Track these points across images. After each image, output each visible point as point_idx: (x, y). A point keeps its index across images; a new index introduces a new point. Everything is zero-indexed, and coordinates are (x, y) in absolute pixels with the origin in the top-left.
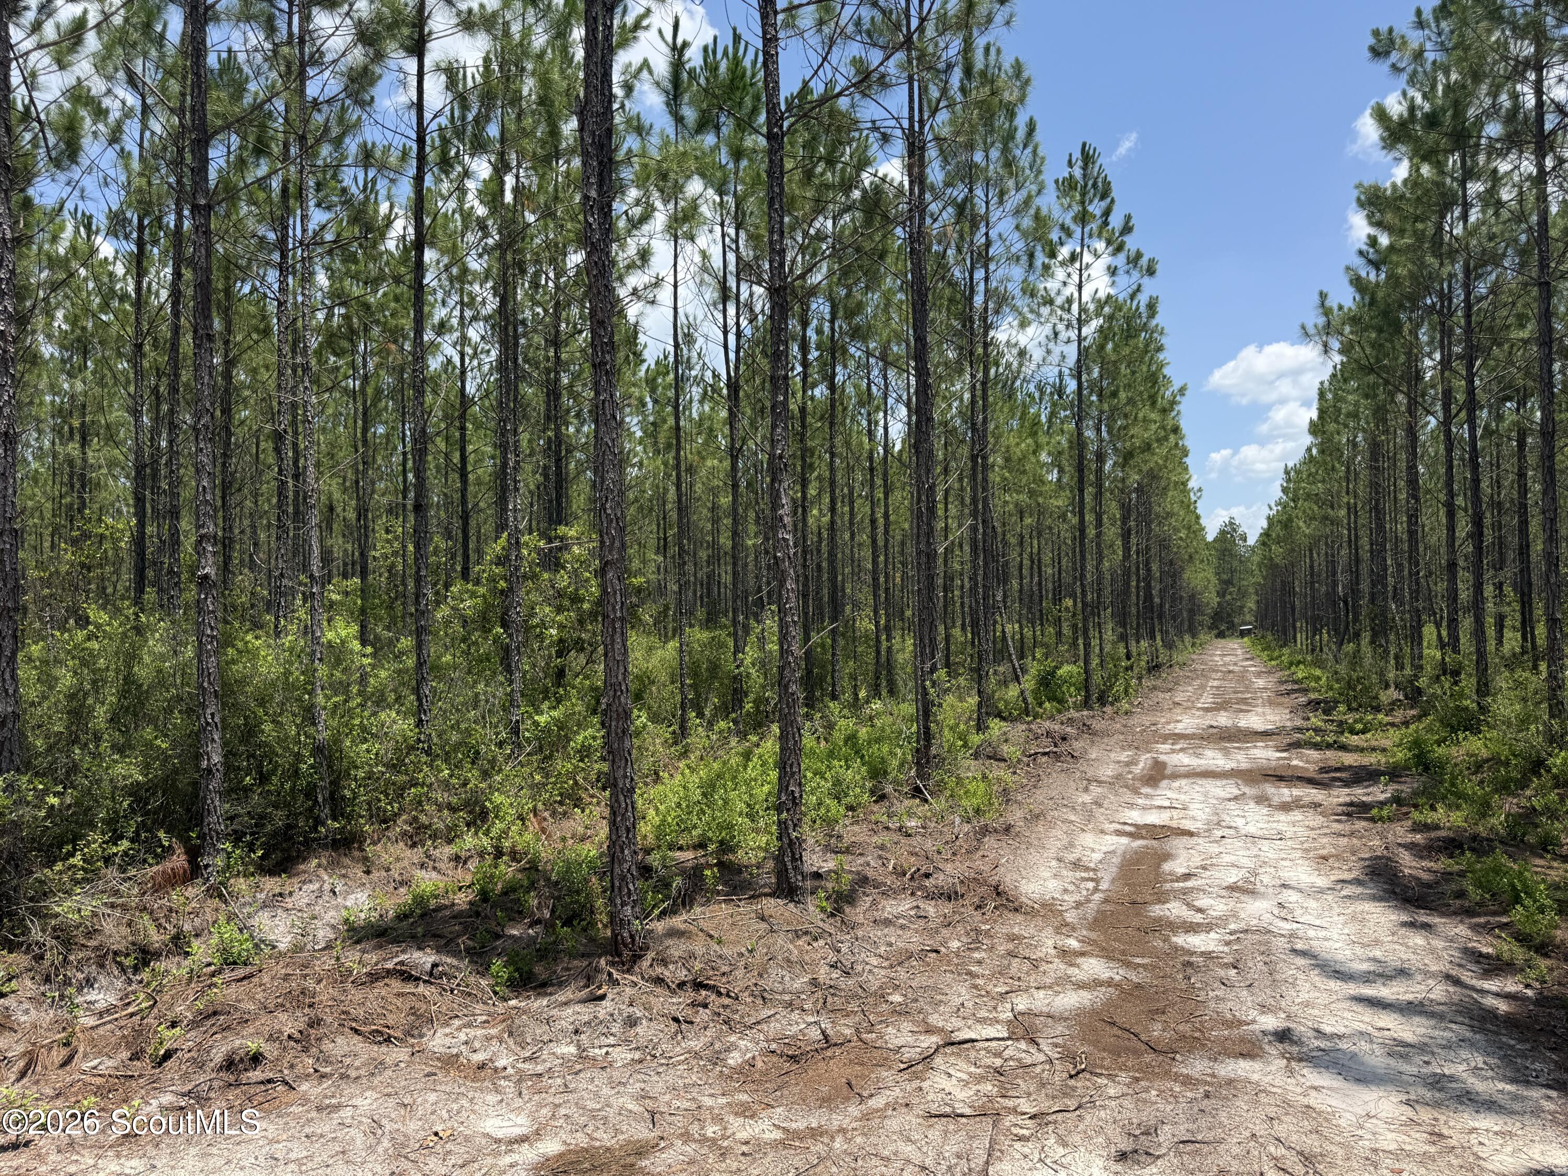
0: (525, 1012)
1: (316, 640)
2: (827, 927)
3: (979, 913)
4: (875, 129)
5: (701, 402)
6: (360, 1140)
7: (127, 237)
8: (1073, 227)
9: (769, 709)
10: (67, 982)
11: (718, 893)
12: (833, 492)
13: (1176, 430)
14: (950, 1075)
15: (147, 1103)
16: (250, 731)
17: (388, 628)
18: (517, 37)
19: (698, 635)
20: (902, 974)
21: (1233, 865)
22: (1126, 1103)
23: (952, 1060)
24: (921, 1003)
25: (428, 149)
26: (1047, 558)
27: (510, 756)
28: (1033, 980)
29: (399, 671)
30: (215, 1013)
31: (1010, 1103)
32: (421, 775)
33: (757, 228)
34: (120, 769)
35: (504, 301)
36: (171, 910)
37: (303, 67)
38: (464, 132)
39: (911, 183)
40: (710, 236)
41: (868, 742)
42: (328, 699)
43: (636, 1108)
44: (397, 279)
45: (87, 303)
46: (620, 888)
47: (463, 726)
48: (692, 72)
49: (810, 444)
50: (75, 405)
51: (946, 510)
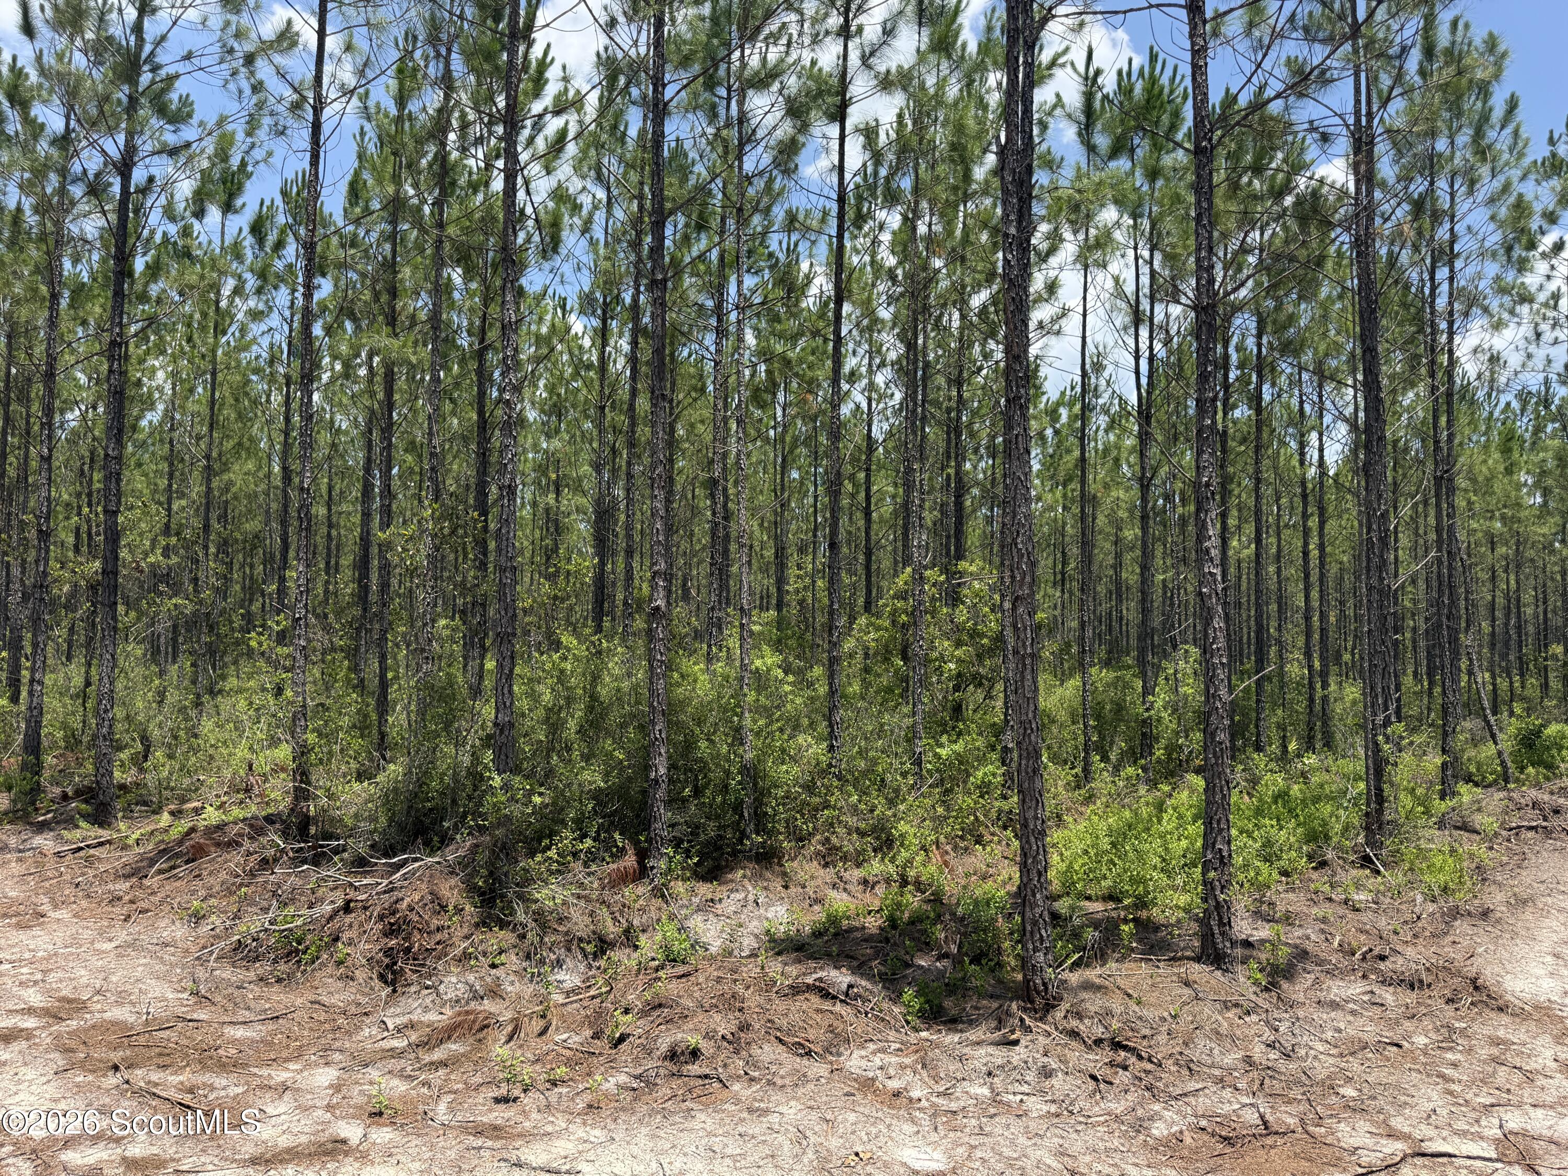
0: (937, 1046)
1: (744, 667)
2: (1260, 1002)
3: (1451, 1007)
4: (1312, 129)
5: (1107, 431)
6: (787, 1146)
7: (594, 314)
8: (1557, 211)
9: (1183, 757)
10: (543, 962)
11: (1133, 950)
12: (1258, 521)
15: (607, 1080)
16: (689, 745)
17: (798, 657)
18: (932, 90)
19: (1101, 676)
20: (1355, 1065)
24: (1381, 1101)
25: (846, 208)
26: (1528, 596)
27: (913, 786)
28: (1527, 1094)
29: (812, 699)
30: (660, 1005)
32: (833, 799)
33: (1174, 247)
34: (586, 776)
35: (911, 346)
36: (624, 906)
37: (741, 145)
38: (876, 187)
39: (1357, 182)
40: (1122, 261)
41: (1303, 801)
42: (755, 721)
43: (1054, 1164)
44: (815, 333)
45: (562, 373)
46: (1032, 933)
47: (871, 754)
48: (1106, 97)
49: (1231, 470)
50: (550, 462)
51: (1396, 541)
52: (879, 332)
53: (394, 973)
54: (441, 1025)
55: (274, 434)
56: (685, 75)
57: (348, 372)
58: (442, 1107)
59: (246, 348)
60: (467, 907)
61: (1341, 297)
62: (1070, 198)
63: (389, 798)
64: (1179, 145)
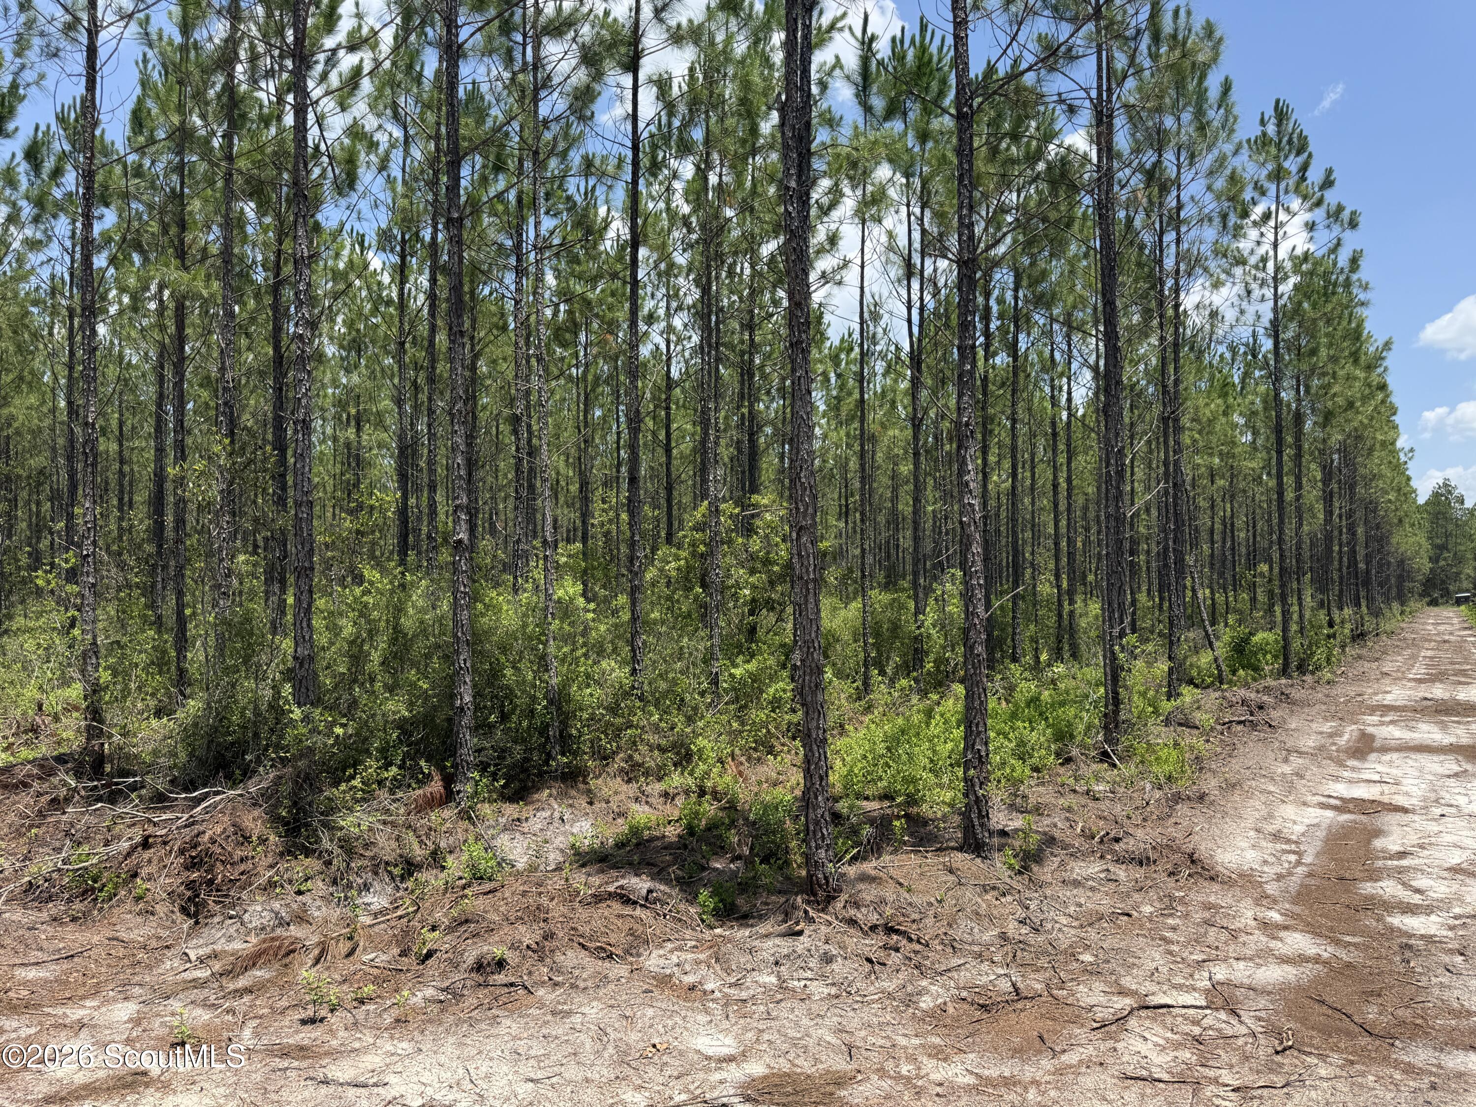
0: (730, 941)
1: (549, 597)
2: (1014, 884)
3: (1173, 879)
4: (1061, 101)
5: (884, 375)
6: (588, 1044)
7: (392, 250)
8: (1266, 185)
9: (949, 669)
10: (349, 886)
11: (905, 843)
12: (1014, 457)
13: (1383, 387)
14: (1145, 1039)
15: (414, 995)
16: (495, 674)
17: (604, 587)
18: (720, 46)
19: (879, 597)
20: (1092, 934)
21: (1456, 846)
22: (1339, 1086)
23: (1147, 1023)
24: (1113, 965)
25: (641, 155)
26: (1240, 522)
27: (710, 704)
28: (1232, 950)
29: (616, 626)
30: (467, 921)
31: (1211, 1073)
32: (635, 719)
33: (942, 206)
34: (390, 706)
35: (706, 291)
36: (430, 829)
37: (536, 90)
38: (670, 137)
39: (1099, 151)
40: (896, 217)
41: (1052, 705)
42: (559, 648)
43: (834, 1041)
44: (614, 276)
45: (361, 308)
46: (814, 832)
47: (671, 676)
48: (880, 63)
49: (991, 411)
50: (351, 396)
51: (1132, 474)
52: (676, 276)
53: (196, 905)
54: (245, 953)
55: (58, 368)
56: (479, 19)
57: (136, 307)
58: (247, 1033)
59: (25, 278)
60: (272, 838)
61: (1086, 255)
62: (848, 156)
63: (189, 733)
64: (945, 111)
